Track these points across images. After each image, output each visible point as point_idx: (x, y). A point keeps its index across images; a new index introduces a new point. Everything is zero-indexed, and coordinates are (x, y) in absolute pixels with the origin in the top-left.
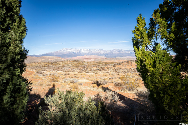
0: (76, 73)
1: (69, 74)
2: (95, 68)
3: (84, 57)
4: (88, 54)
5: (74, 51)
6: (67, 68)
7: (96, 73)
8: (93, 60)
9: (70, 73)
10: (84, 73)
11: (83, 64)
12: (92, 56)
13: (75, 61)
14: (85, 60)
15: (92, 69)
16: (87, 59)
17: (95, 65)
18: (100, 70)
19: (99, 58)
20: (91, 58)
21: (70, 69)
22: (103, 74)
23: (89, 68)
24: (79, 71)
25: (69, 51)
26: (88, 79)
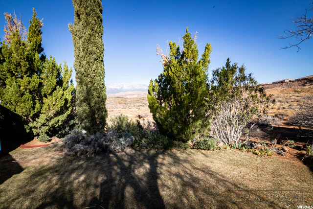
0: (120, 109)
1: (113, 111)
2: (138, 104)
3: (126, 93)
4: (131, 90)
5: (116, 88)
6: (111, 105)
7: (139, 109)
8: (136, 96)
9: (114, 110)
10: (127, 109)
11: (126, 101)
12: (135, 92)
13: (118, 97)
14: (128, 97)
15: (135, 105)
16: (130, 95)
17: (138, 101)
18: (143, 106)
19: (143, 94)
20: (134, 94)
21: (114, 106)
22: (145, 109)
23: (132, 104)
24: (122, 107)
25: (111, 87)
26: (131, 114)
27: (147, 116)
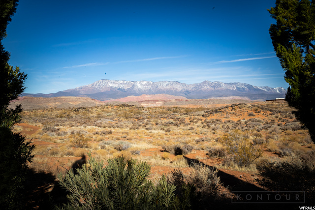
0: (126, 130)
1: (110, 133)
2: (165, 121)
3: (140, 98)
4: (149, 92)
5: (121, 86)
6: (108, 121)
7: (168, 131)
8: (160, 104)
9: (113, 130)
10: (142, 129)
11: (139, 113)
12: (158, 97)
13: (124, 105)
14: (143, 104)
15: (159, 121)
16: (148, 101)
17: (165, 113)
18: (176, 125)
19: (173, 100)
20: (155, 101)
21: (114, 123)
22: (182, 132)
23: (152, 120)
24: (131, 125)
25: (111, 85)
26: (150, 142)
27: (191, 150)
